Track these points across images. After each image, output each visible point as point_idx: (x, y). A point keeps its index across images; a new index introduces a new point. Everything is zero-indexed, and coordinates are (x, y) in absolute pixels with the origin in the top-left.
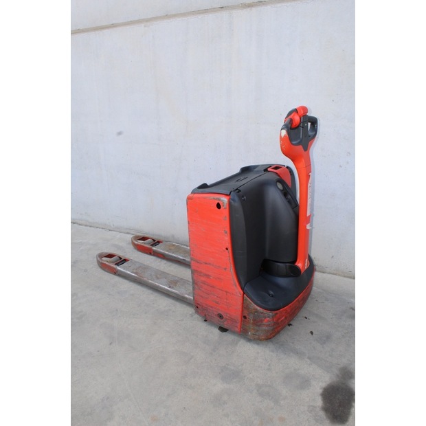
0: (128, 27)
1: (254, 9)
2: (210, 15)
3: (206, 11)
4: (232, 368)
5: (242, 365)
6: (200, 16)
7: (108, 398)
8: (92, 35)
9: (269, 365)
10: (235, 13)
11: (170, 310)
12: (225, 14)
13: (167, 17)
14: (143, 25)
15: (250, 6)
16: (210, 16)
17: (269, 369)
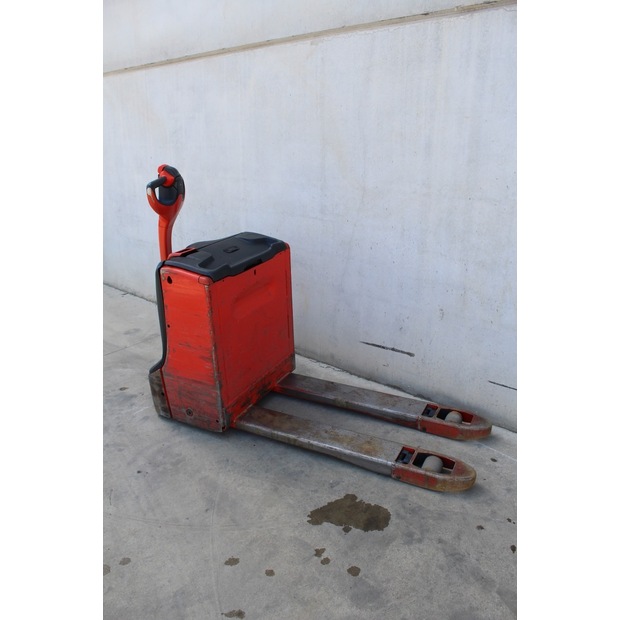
0: (289, 45)
1: (477, 16)
2: (408, 26)
3: (402, 20)
4: (372, 583)
5: (388, 581)
6: (392, 28)
7: (183, 593)
8: (241, 55)
9: (431, 591)
10: (446, 22)
11: (303, 472)
12: (430, 25)
13: (344, 29)
14: (309, 42)
15: (470, 9)
16: (408, 28)
17: (428, 598)
